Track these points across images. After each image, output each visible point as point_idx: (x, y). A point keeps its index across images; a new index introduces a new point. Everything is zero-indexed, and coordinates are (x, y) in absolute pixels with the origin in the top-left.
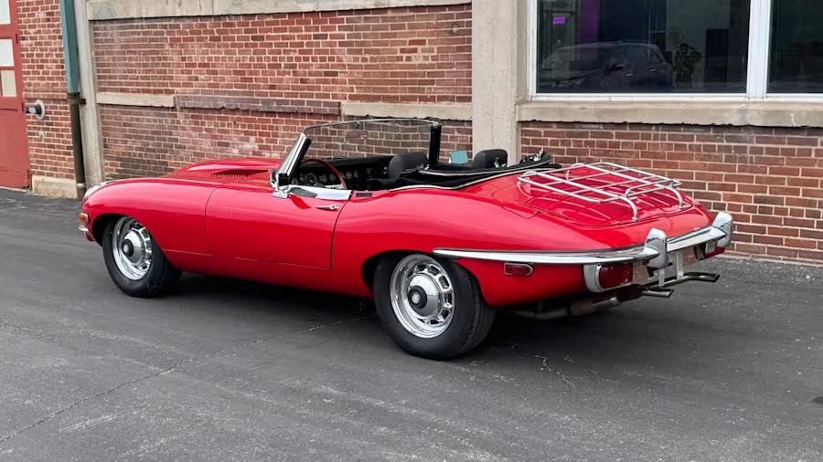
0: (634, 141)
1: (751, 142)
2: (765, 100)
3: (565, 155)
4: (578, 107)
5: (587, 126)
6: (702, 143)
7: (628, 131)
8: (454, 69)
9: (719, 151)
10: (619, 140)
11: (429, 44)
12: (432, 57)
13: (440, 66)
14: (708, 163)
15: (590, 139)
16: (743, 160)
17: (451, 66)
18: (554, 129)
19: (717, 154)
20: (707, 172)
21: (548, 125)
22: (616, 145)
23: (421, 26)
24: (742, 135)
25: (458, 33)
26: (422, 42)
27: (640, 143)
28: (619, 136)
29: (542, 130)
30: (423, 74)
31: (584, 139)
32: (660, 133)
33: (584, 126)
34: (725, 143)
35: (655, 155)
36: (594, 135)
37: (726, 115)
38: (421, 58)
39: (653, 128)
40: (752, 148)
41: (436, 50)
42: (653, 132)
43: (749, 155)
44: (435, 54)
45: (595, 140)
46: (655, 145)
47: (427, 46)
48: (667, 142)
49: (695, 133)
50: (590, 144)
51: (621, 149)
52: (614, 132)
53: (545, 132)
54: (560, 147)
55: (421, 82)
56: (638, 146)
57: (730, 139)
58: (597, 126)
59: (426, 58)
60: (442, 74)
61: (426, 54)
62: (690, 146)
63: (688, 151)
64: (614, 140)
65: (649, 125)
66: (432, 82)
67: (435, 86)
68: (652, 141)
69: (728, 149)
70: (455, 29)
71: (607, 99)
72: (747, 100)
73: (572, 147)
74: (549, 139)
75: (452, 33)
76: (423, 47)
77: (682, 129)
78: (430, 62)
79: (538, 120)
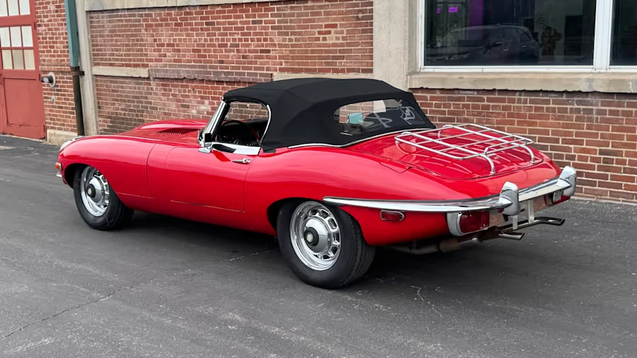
0: (501, 104)
1: (597, 105)
2: (608, 71)
3: (447, 116)
4: (458, 76)
5: (464, 92)
6: (557, 106)
7: (497, 96)
8: (360, 47)
9: (571, 112)
10: (489, 103)
11: (340, 27)
12: (343, 37)
13: (348, 44)
14: (561, 122)
15: (466, 103)
16: (590, 120)
17: (357, 44)
18: (438, 94)
19: (569, 114)
20: (561, 129)
21: (433, 91)
22: (487, 107)
23: (335, 13)
24: (589, 99)
25: (363, 18)
26: (335, 26)
27: (506, 106)
28: (489, 100)
29: (428, 96)
30: (335, 51)
31: (461, 103)
32: (522, 97)
33: (461, 92)
34: (576, 106)
35: (519, 116)
36: (470, 99)
37: (578, 83)
38: (334, 38)
39: (517, 94)
40: (597, 110)
41: (345, 32)
42: (517, 97)
43: (595, 116)
44: (345, 35)
45: (471, 103)
46: (517, 107)
47: (339, 29)
48: (528, 105)
49: (551, 98)
50: (467, 106)
51: (491, 111)
52: (485, 97)
53: (431, 97)
54: (442, 109)
55: (334, 58)
56: (505, 108)
57: (579, 103)
58: (472, 92)
59: (337, 38)
60: (350, 51)
61: (338, 35)
62: (547, 108)
63: (545, 112)
64: (486, 103)
65: (514, 92)
66: (343, 58)
67: (345, 60)
68: (516, 105)
69: (578, 111)
70: (360, 15)
71: (480, 70)
72: (593, 71)
73: (452, 109)
74: (434, 102)
75: (358, 18)
76: (335, 29)
77: (541, 94)
78: (341, 41)
79: (425, 87)
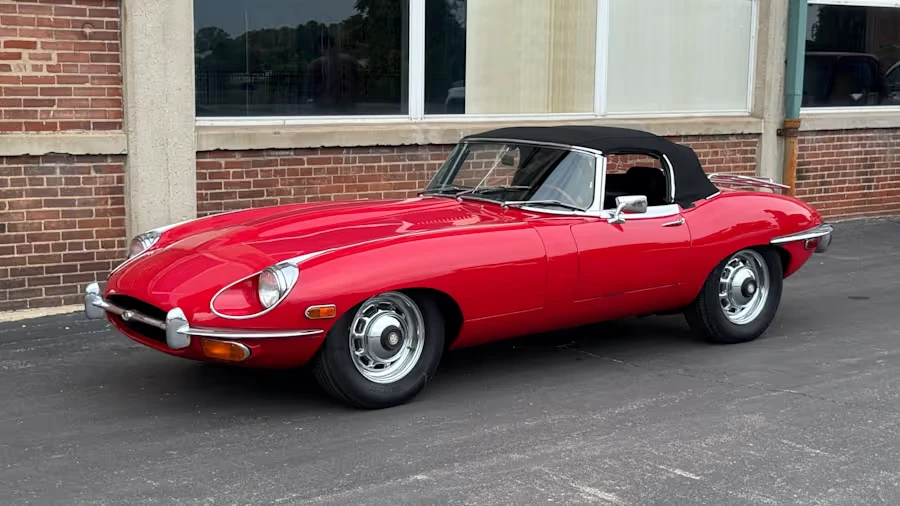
0: (326, 166)
1: (427, 160)
2: (424, 120)
3: (252, 189)
4: (271, 131)
5: (277, 153)
6: (389, 164)
7: (319, 156)
8: (88, 85)
9: (403, 170)
10: (310, 166)
11: (42, 48)
12: (48, 66)
13: (61, 80)
14: (393, 182)
15: (279, 168)
16: (422, 176)
17: (84, 80)
18: (238, 158)
19: (401, 173)
20: (393, 191)
21: (229, 153)
22: (309, 172)
23: (30, 22)
24: (419, 153)
25: (92, 36)
26: (31, 45)
27: (332, 168)
28: (310, 162)
29: (223, 161)
30: (34, 91)
31: (273, 168)
32: (351, 156)
33: (272, 153)
34: (407, 162)
35: (347, 179)
36: (285, 162)
38: (29, 68)
39: (345, 151)
40: (428, 165)
41: (54, 56)
42: (344, 156)
43: (426, 172)
44: (54, 62)
45: (286, 168)
46: (346, 168)
47: (39, 50)
48: (357, 164)
49: (382, 154)
50: (282, 173)
51: (313, 176)
52: (305, 158)
53: (226, 163)
54: (245, 179)
55: (28, 103)
56: (330, 171)
57: (411, 158)
58: (287, 153)
59: (36, 68)
60: (67, 91)
61: (39, 63)
62: (379, 166)
63: (377, 173)
64: (306, 166)
65: (338, 149)
66: (51, 103)
67: (55, 108)
68: (343, 165)
69: (410, 167)
70: (88, 31)
72: (409, 121)
73: (260, 178)
74: (231, 171)
75: (83, 35)
76: (31, 51)
77: (371, 151)
78: (45, 73)
79: (222, 148)
